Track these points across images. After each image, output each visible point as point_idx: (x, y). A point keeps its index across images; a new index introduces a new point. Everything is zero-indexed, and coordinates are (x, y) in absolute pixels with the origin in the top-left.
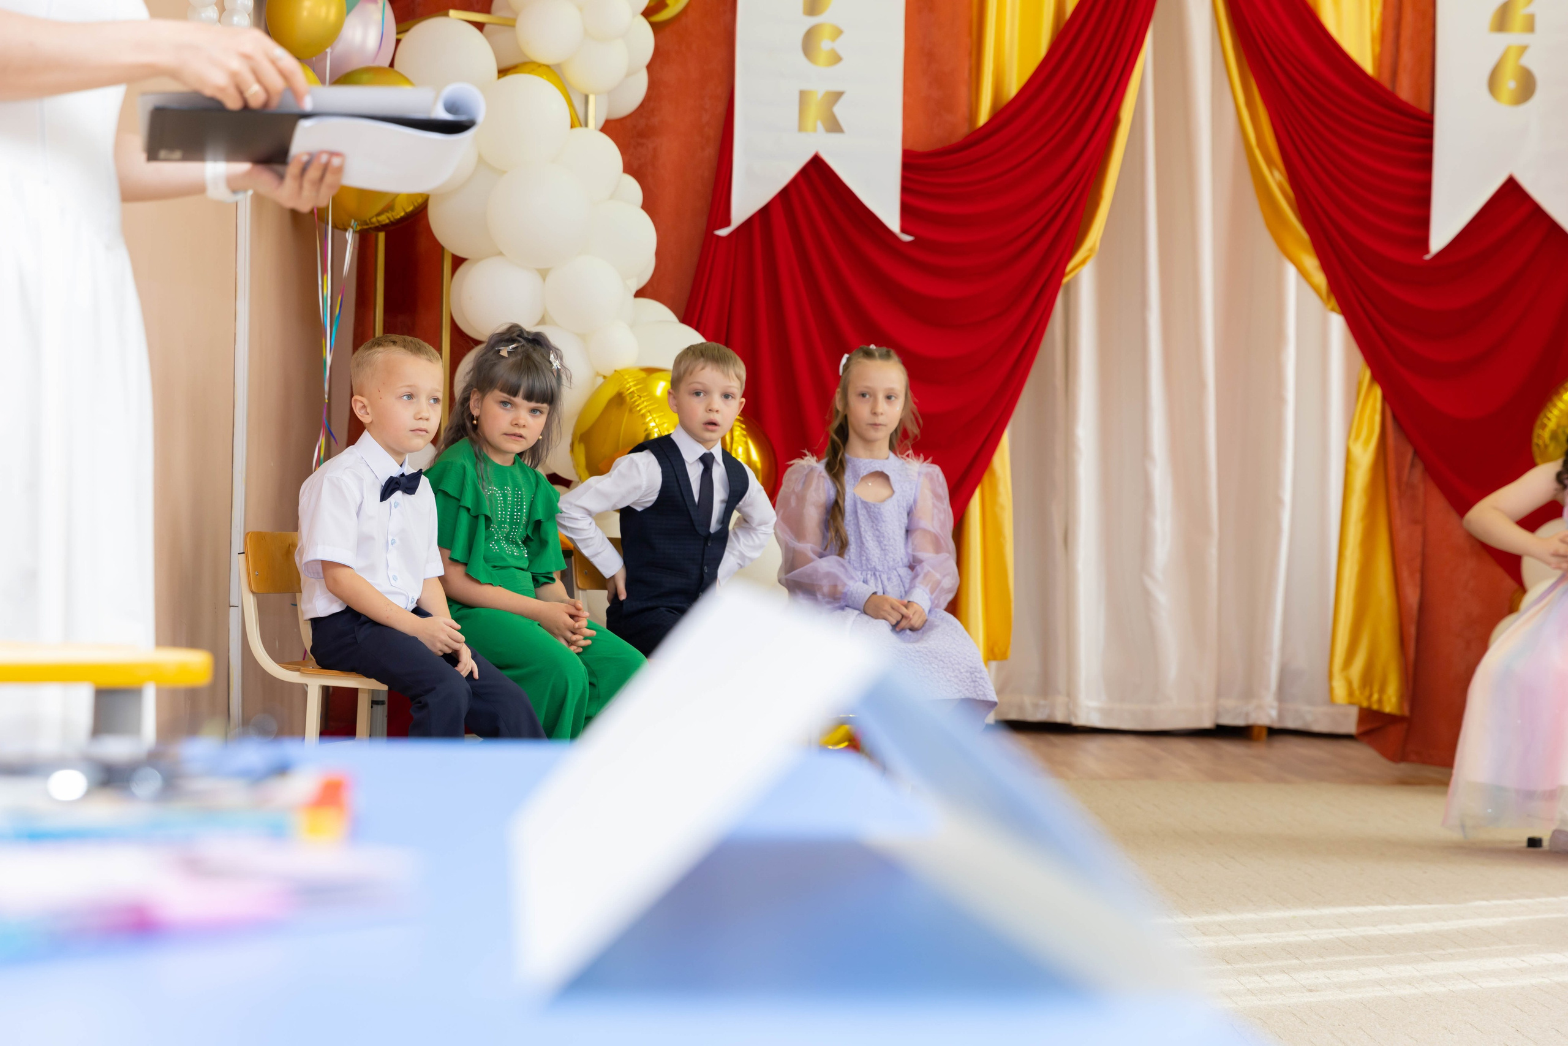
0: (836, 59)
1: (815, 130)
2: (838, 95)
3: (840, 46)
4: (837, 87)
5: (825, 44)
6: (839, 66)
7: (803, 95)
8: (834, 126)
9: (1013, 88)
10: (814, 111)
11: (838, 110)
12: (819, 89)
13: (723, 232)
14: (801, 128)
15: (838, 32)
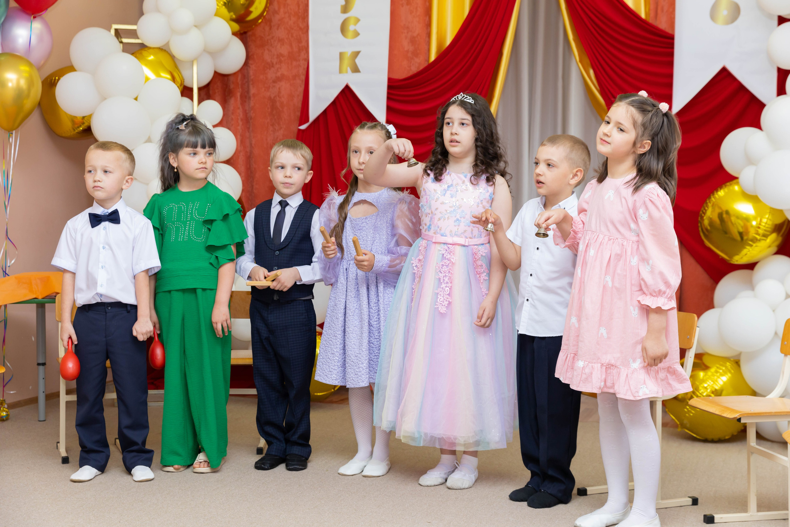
0: (357, 34)
1: (347, 72)
2: (357, 54)
3: (359, 28)
4: (357, 49)
5: (351, 27)
6: (359, 38)
7: (341, 55)
8: (356, 70)
9: (448, 41)
10: (346, 62)
11: (358, 61)
12: (349, 51)
13: (303, 127)
14: (340, 72)
15: (358, 20)
